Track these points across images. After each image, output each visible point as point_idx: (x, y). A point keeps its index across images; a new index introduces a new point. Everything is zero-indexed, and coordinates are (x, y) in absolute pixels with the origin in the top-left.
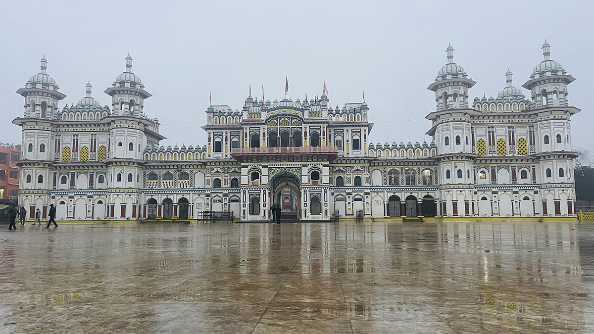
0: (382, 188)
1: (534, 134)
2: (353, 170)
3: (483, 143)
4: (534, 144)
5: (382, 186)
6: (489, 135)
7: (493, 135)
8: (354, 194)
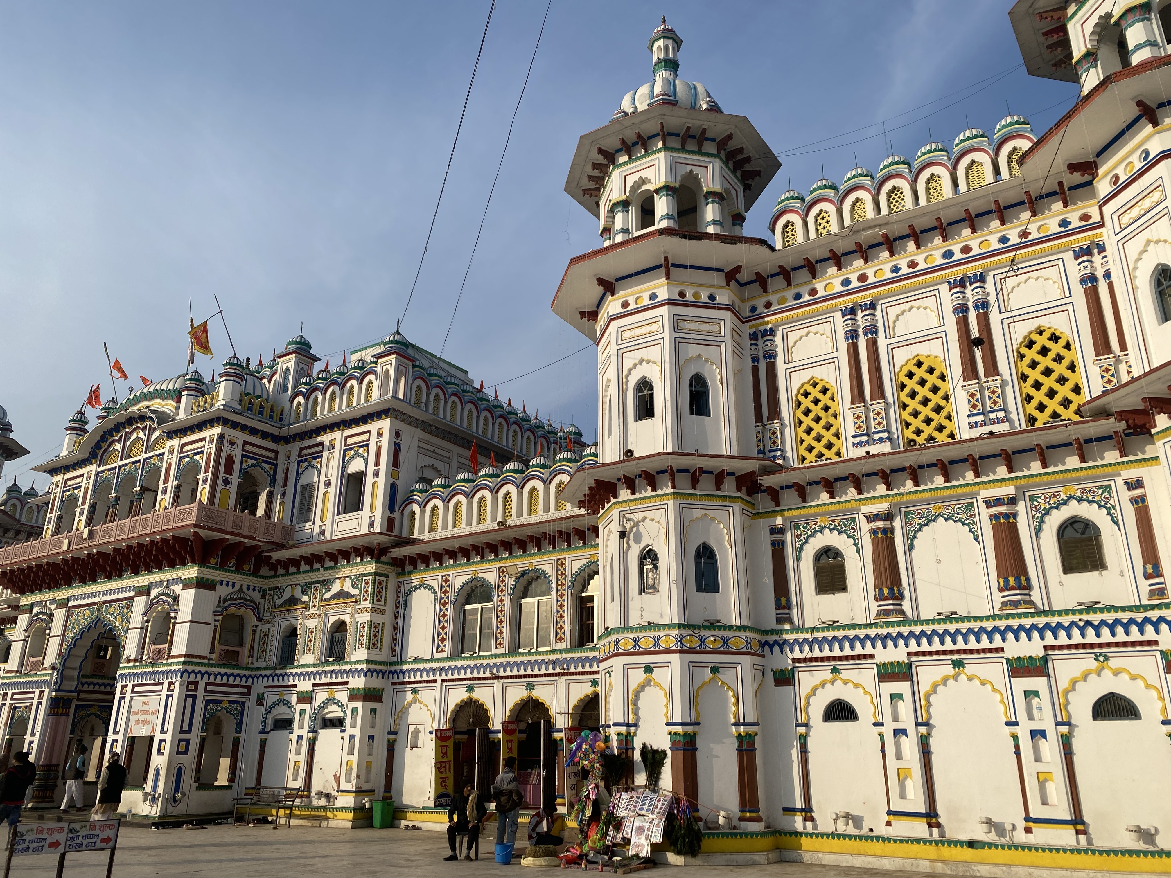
0: (428, 666)
1: (1111, 287)
2: (327, 596)
3: (825, 400)
4: (1123, 347)
5: (432, 660)
6: (854, 351)
7: (873, 346)
8: (321, 697)
